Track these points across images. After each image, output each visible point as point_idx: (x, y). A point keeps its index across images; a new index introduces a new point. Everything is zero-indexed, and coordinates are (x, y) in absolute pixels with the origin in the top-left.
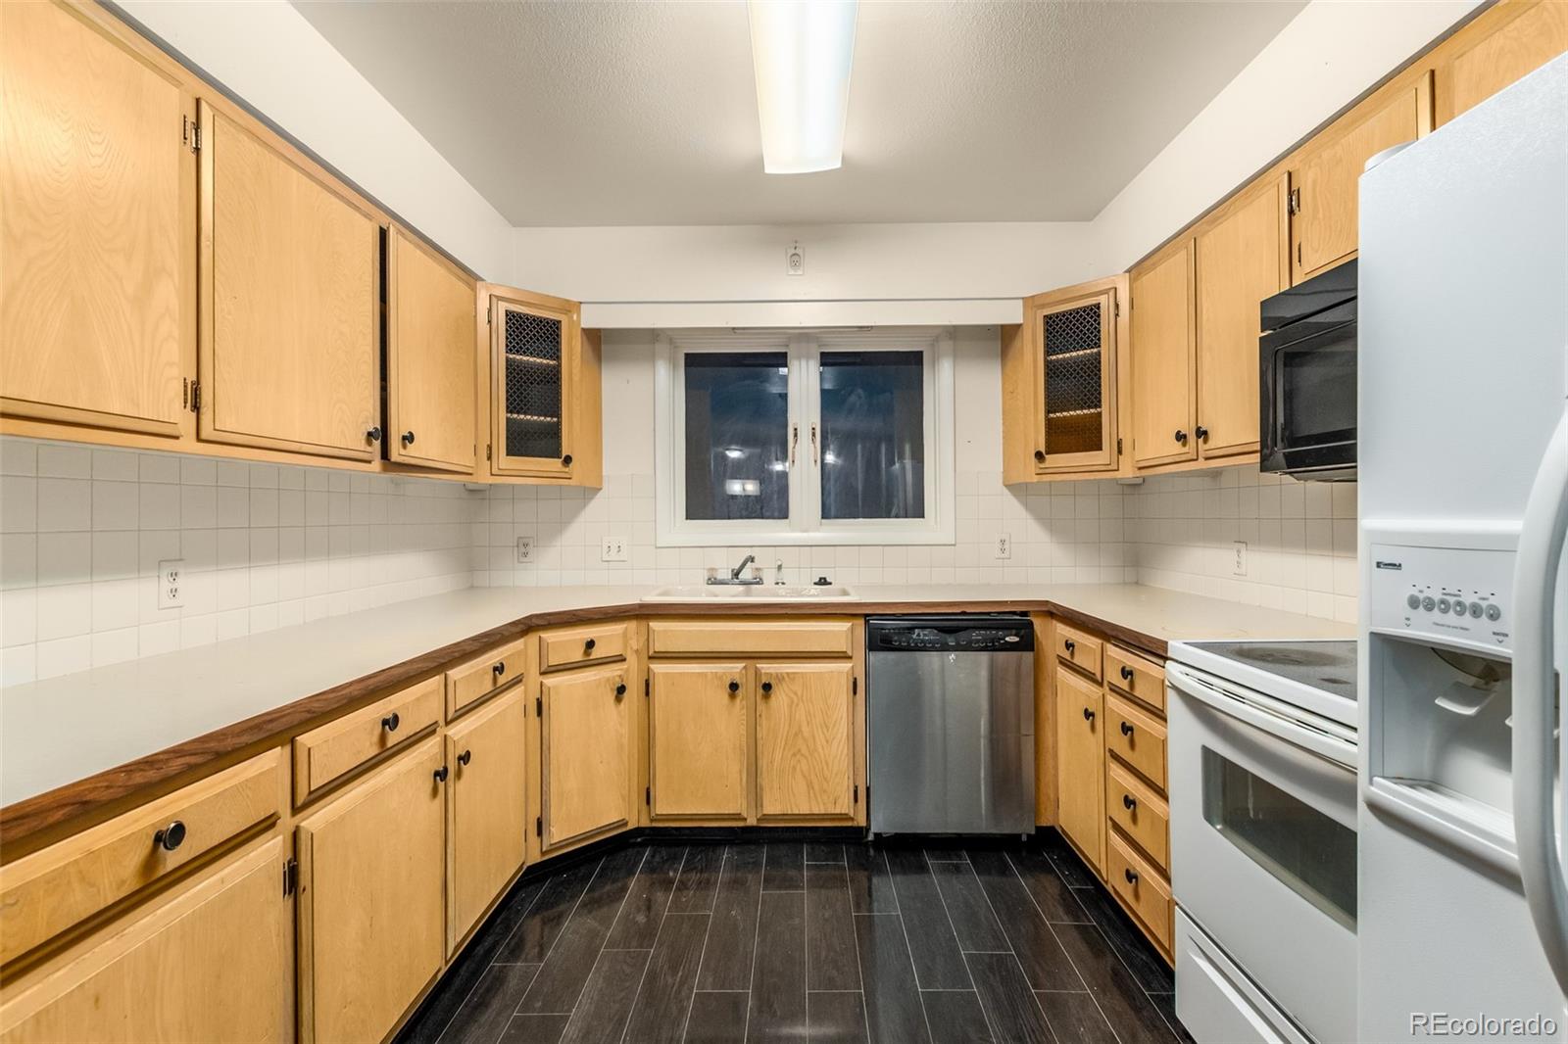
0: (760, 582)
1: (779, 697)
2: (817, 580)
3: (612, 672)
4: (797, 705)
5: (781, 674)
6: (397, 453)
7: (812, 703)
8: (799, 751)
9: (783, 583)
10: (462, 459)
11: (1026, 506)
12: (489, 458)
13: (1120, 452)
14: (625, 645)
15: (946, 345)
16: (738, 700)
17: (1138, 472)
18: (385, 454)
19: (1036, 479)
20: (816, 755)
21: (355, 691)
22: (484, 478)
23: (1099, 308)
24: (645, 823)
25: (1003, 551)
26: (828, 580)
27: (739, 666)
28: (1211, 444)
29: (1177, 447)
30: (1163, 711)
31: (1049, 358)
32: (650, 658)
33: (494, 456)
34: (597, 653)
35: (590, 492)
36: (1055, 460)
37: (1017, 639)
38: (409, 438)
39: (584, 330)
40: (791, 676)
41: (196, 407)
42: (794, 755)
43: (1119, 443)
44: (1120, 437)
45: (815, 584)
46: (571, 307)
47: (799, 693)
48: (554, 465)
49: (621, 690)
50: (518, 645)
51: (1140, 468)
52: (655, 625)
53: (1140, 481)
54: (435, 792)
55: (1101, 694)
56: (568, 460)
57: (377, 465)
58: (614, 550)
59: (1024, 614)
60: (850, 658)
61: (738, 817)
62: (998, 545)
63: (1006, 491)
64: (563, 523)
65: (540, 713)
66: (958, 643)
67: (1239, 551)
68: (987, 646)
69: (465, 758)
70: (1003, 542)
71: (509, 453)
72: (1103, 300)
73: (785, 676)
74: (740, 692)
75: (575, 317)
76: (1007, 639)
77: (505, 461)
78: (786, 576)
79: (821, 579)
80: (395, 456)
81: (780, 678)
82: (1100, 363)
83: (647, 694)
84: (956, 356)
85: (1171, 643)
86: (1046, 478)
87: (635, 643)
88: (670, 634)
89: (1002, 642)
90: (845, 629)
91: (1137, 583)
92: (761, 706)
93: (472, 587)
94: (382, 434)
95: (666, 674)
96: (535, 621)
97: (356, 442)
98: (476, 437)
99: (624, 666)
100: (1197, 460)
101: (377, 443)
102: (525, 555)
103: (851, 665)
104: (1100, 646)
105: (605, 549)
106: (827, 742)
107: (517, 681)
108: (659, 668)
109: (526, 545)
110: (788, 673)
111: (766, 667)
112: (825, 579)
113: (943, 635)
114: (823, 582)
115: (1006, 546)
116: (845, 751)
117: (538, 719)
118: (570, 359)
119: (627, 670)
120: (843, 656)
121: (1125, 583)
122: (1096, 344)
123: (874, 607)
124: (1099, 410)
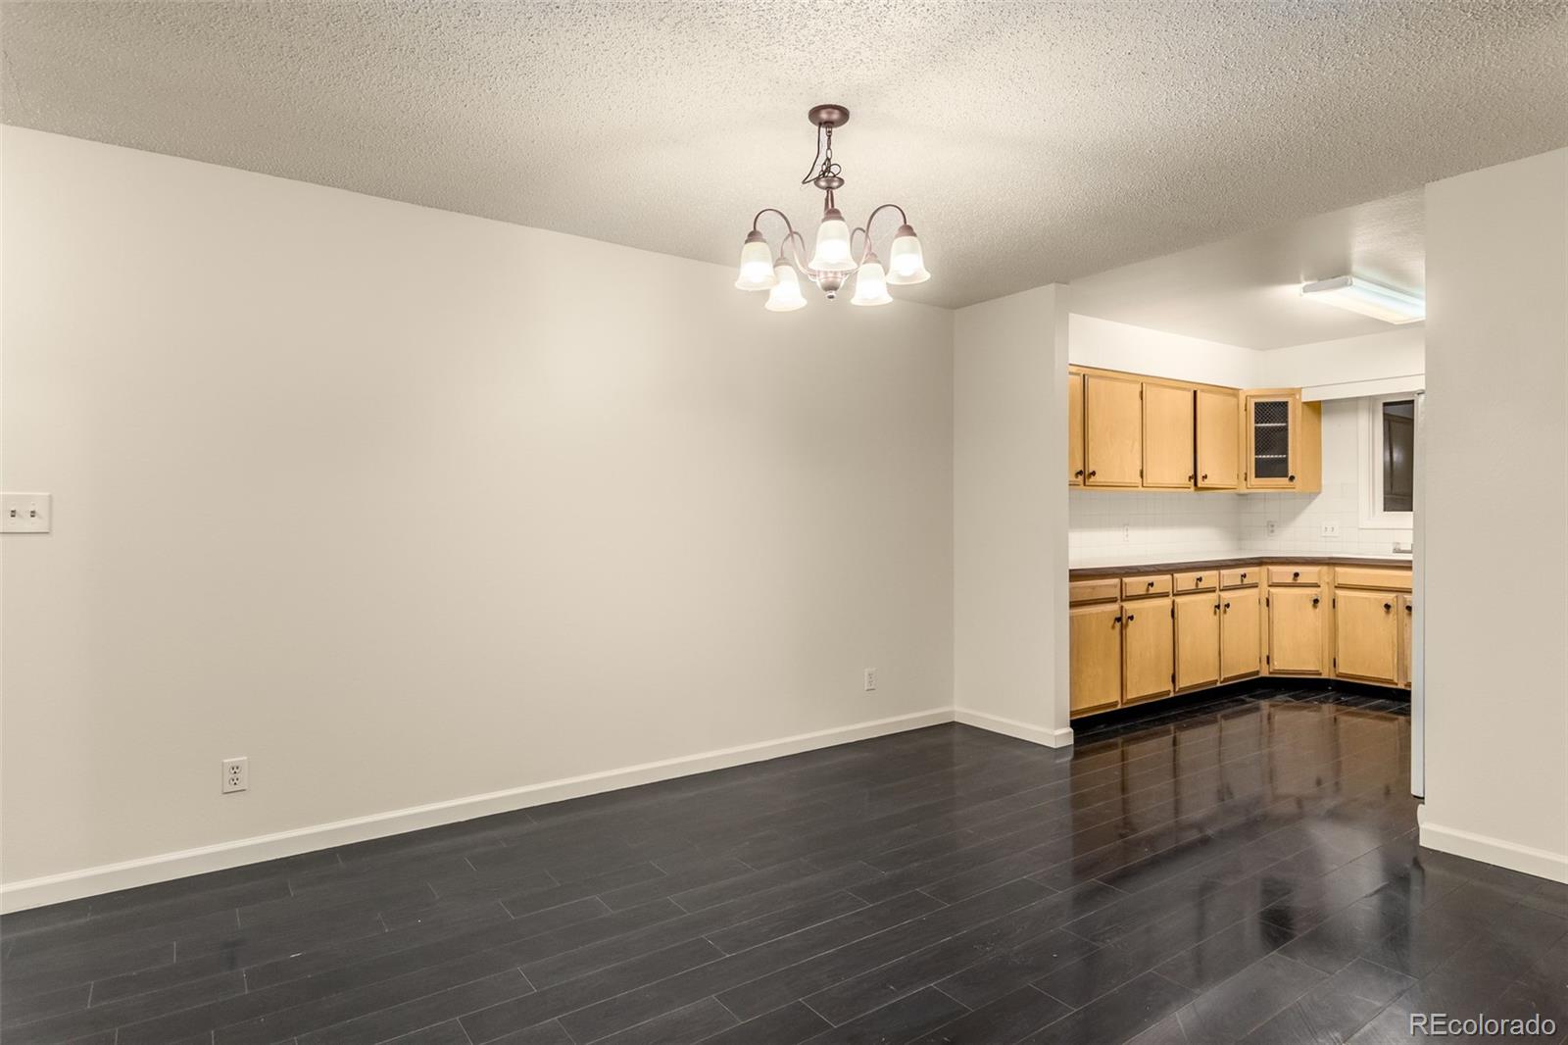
3: (1312, 592)
6: (1200, 484)
10: (1231, 482)
12: (1246, 479)
14: (1320, 578)
16: (1391, 615)
18: (1196, 484)
21: (1183, 567)
22: (1244, 491)
24: (1333, 677)
27: (1392, 595)
32: (1336, 587)
33: (1248, 479)
34: (1300, 580)
35: (1313, 494)
38: (1205, 477)
39: (1305, 403)
41: (1142, 476)
46: (1294, 392)
48: (1284, 481)
49: (1316, 601)
50: (1256, 569)
52: (1339, 569)
54: (1215, 613)
56: (1292, 478)
57: (1193, 489)
58: (1329, 529)
61: (1391, 682)
64: (1295, 514)
65: (1268, 605)
69: (1228, 606)
71: (1256, 476)
74: (1392, 609)
75: (1298, 397)
77: (1253, 480)
80: (1199, 485)
83: (1334, 606)
87: (1326, 578)
88: (1346, 574)
92: (1406, 620)
93: (1240, 549)
94: (1194, 477)
95: (1345, 597)
96: (1265, 560)
97: (1185, 481)
98: (1238, 470)
99: (1319, 590)
101: (1192, 481)
102: (1272, 531)
105: (1323, 529)
107: (1254, 586)
108: (1340, 593)
109: (1272, 526)
117: (1267, 608)
118: (1294, 422)
119: (1321, 592)
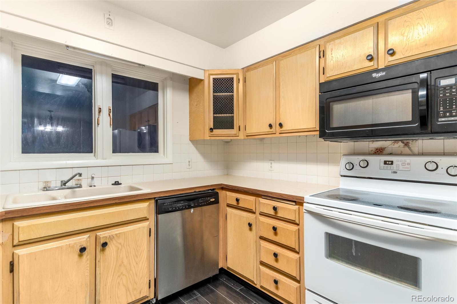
0: (80, 186)
1: (111, 249)
2: (114, 182)
4: (121, 250)
5: (112, 235)
7: (129, 246)
8: (122, 273)
9: (95, 186)
11: (197, 148)
13: (239, 130)
15: (169, 82)
16: (85, 257)
17: (246, 137)
19: (209, 138)
20: (131, 272)
23: (233, 79)
25: (189, 165)
26: (120, 182)
27: (85, 236)
28: (283, 129)
29: (268, 129)
30: (295, 221)
31: (214, 94)
32: (15, 246)
36: (216, 132)
37: (214, 200)
40: (118, 235)
42: (119, 276)
43: (239, 127)
44: (239, 125)
45: (112, 184)
47: (122, 244)
51: (247, 136)
53: (230, 141)
55: (255, 216)
59: (213, 190)
60: (148, 219)
62: (187, 163)
63: (190, 142)
66: (195, 205)
67: (271, 163)
68: (204, 204)
70: (189, 162)
72: (235, 77)
73: (115, 236)
74: (86, 252)
76: (211, 200)
78: (96, 182)
79: (116, 182)
81: (111, 238)
82: (233, 98)
83: (12, 271)
84: (174, 88)
85: (305, 197)
86: (212, 138)
89: (209, 201)
90: (146, 206)
91: (227, 174)
92: (100, 256)
95: (29, 254)
100: (276, 134)
103: (149, 223)
104: (255, 199)
106: (137, 264)
110: (116, 234)
111: (102, 234)
112: (118, 182)
113: (189, 202)
114: (117, 183)
115: (190, 163)
116: (146, 265)
120: (145, 219)
121: (224, 175)
122: (231, 91)
123: (160, 194)
124: (233, 115)
